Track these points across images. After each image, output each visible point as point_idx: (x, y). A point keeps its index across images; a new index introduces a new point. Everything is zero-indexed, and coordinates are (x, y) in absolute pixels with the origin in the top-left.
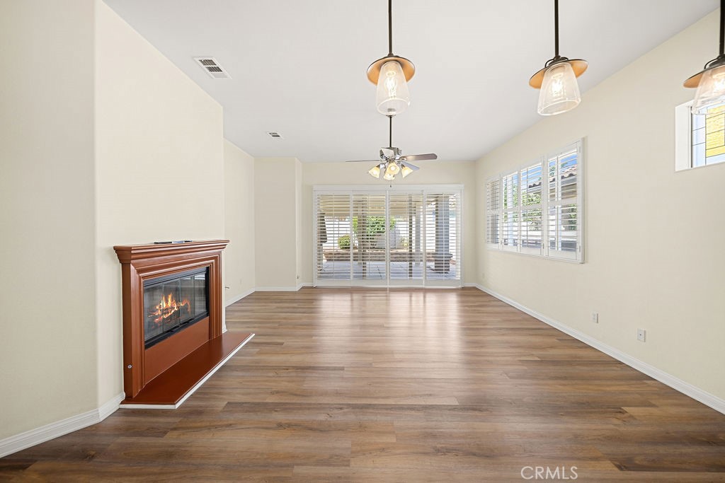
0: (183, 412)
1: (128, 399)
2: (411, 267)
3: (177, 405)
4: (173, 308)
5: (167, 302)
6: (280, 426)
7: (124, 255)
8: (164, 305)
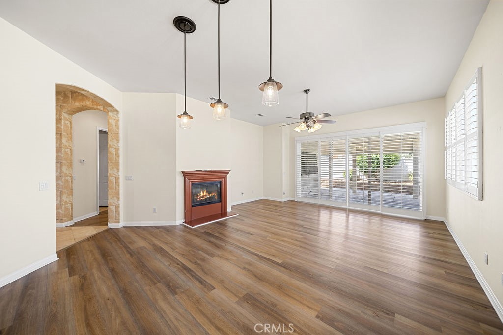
0: (195, 230)
1: (185, 222)
2: (370, 195)
3: (193, 227)
4: (206, 196)
5: (203, 193)
6: (210, 242)
7: (185, 174)
8: (202, 194)
